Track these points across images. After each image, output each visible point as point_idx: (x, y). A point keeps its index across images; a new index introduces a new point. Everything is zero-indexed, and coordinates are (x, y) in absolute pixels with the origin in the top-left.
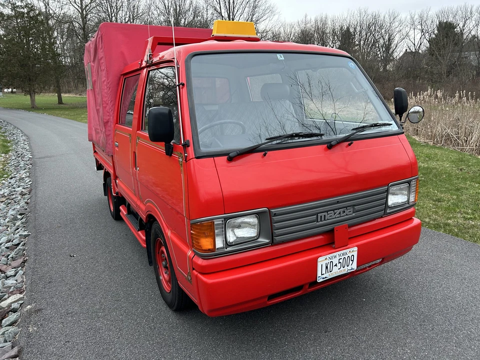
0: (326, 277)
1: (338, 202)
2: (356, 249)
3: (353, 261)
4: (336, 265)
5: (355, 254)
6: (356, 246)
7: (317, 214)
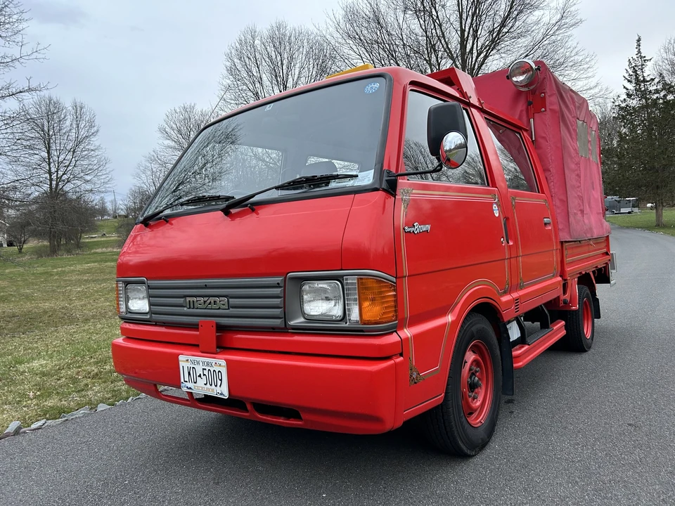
0: (190, 388)
1: (206, 287)
2: (223, 363)
3: (221, 380)
4: (200, 376)
5: (224, 371)
6: (225, 360)
7: (185, 296)
